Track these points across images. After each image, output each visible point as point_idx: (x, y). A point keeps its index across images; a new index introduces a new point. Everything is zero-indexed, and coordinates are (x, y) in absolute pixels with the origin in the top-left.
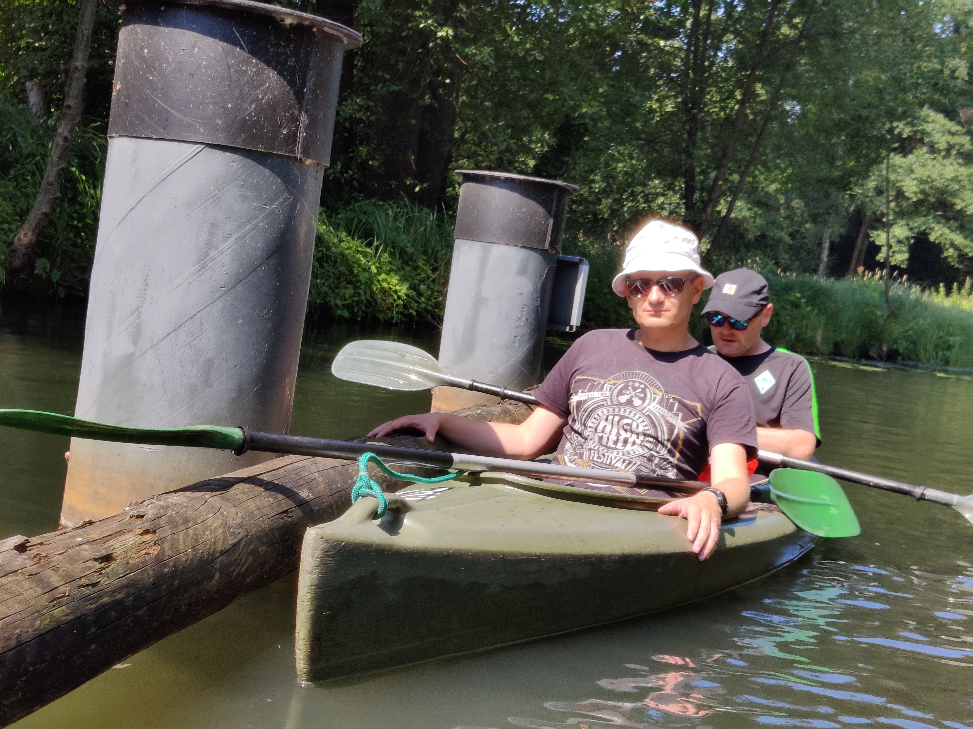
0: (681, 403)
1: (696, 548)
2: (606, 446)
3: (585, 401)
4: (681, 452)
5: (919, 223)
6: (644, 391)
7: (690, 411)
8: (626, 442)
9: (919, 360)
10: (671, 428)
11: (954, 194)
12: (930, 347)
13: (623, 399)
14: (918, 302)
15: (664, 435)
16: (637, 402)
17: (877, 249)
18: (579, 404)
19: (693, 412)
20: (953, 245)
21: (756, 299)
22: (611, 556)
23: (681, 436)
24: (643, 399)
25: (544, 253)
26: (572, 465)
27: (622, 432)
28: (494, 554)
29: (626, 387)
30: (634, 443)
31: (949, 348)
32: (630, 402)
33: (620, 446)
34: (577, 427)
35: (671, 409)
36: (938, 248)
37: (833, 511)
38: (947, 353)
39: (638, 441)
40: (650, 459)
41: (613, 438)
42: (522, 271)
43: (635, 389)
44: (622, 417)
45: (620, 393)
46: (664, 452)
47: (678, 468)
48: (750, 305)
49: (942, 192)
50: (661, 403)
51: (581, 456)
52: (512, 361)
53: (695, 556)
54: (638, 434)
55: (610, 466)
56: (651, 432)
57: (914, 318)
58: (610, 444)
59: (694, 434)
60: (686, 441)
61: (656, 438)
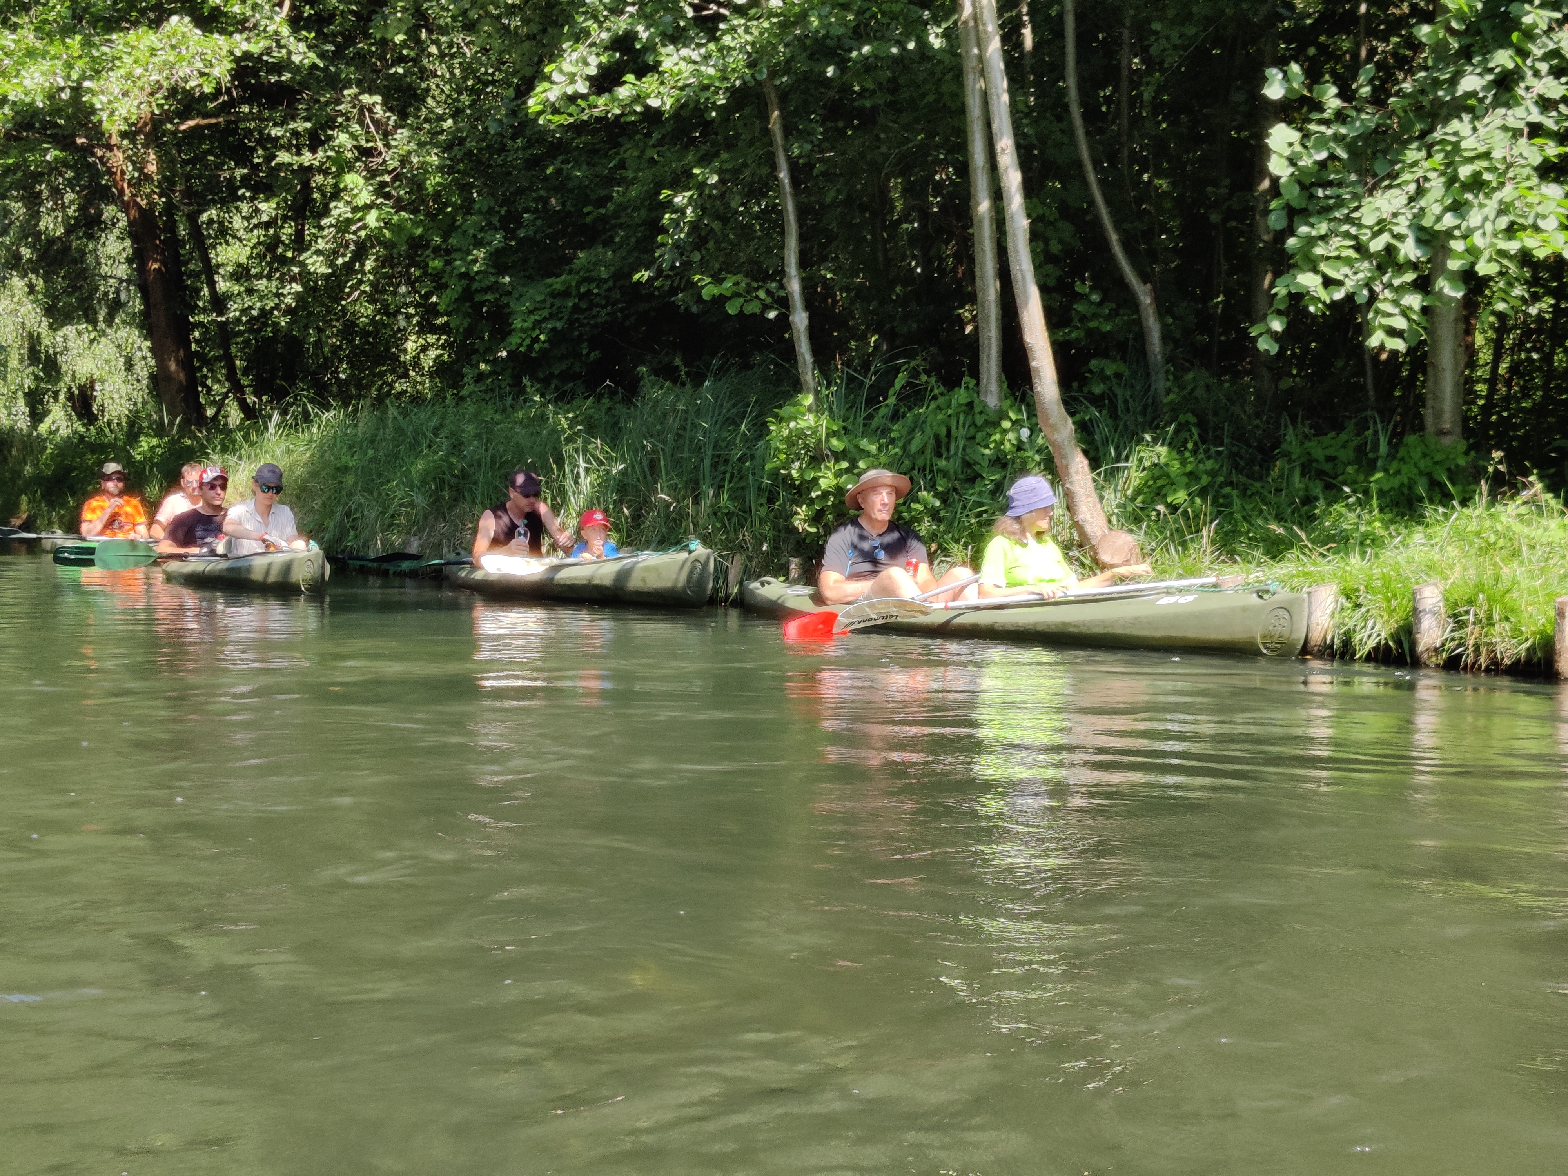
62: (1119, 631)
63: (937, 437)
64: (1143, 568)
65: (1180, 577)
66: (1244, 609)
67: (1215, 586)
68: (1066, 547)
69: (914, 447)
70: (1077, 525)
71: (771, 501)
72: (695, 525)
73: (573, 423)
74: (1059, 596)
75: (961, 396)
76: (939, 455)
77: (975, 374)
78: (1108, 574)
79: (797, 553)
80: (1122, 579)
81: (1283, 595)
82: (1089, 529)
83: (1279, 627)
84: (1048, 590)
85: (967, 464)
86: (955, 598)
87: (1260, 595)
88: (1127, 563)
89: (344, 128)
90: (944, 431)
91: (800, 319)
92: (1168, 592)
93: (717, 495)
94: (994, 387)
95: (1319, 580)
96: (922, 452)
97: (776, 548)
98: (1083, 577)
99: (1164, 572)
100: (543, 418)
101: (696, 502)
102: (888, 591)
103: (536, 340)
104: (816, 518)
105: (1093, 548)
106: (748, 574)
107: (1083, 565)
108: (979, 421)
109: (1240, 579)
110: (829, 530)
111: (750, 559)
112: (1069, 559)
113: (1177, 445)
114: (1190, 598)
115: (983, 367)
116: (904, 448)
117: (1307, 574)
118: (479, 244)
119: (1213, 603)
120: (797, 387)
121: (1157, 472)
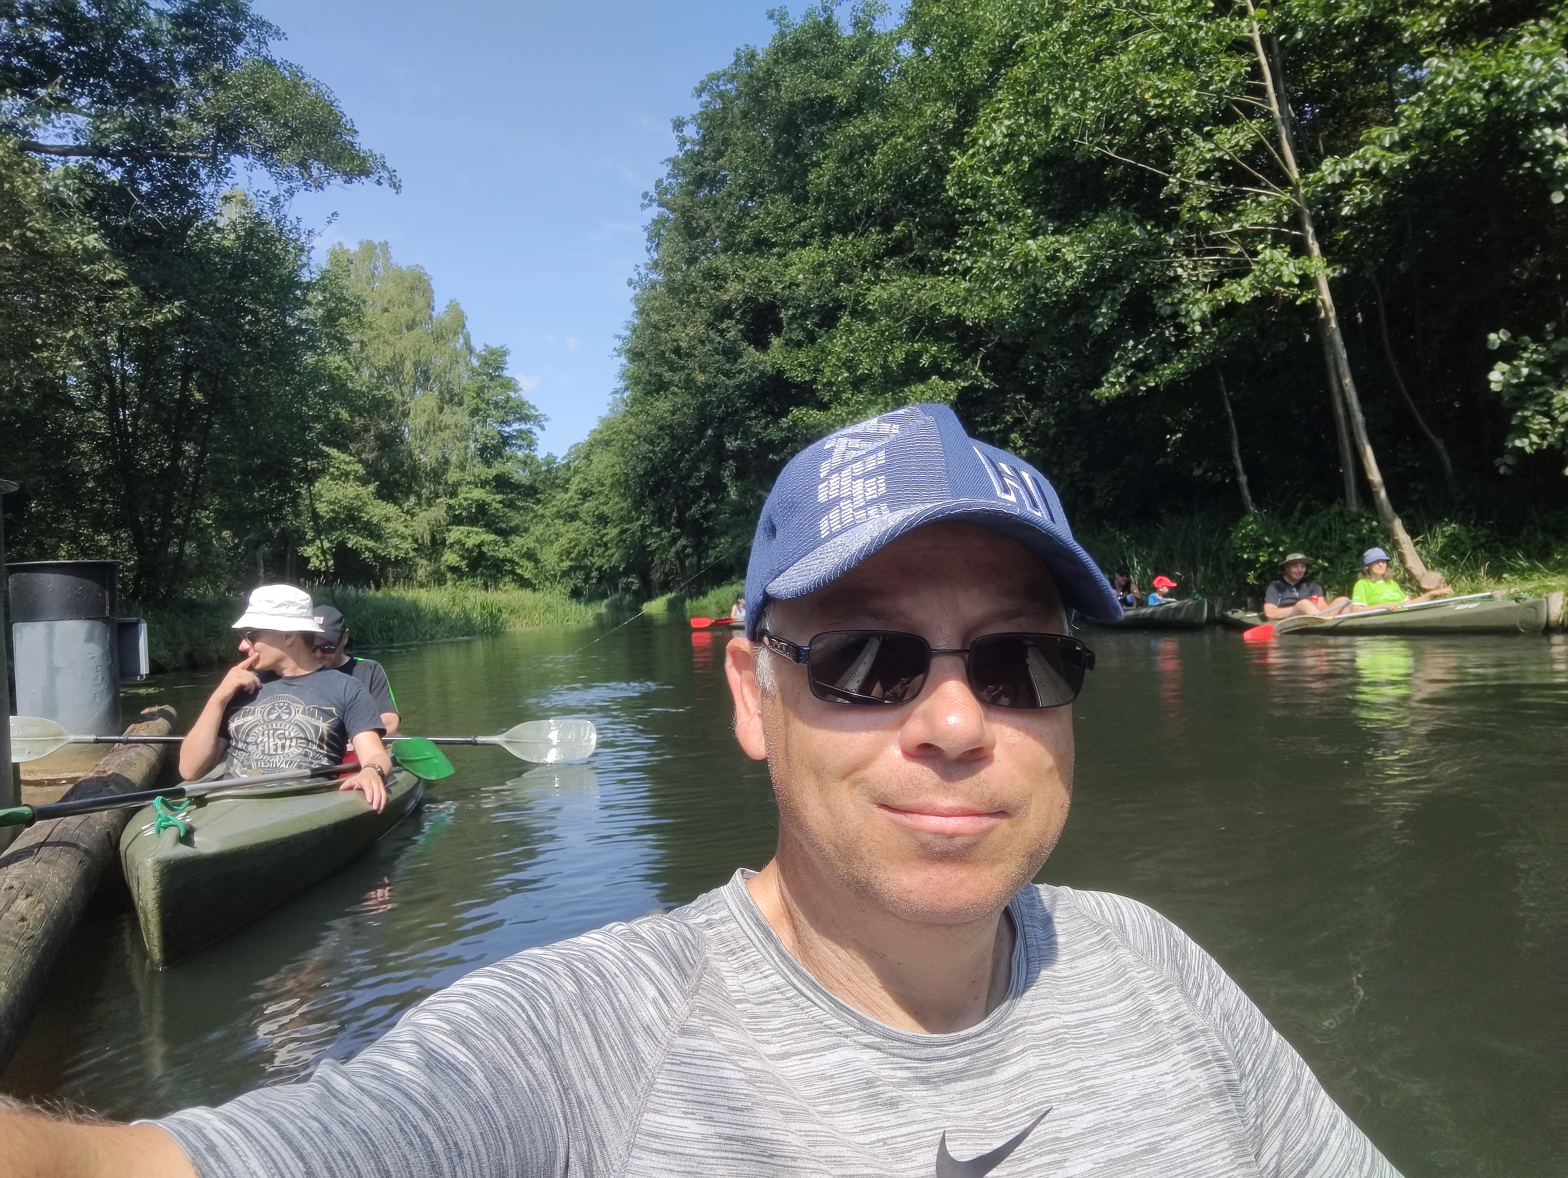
0: (319, 709)
1: (375, 807)
2: (269, 755)
3: (242, 725)
4: (328, 745)
5: (335, 535)
6: (288, 708)
7: (328, 714)
8: (283, 747)
9: (370, 643)
10: (317, 729)
11: (360, 510)
12: (376, 631)
13: (273, 717)
14: (358, 599)
15: (312, 735)
16: (285, 717)
17: (307, 560)
18: (237, 729)
19: (329, 714)
20: (367, 548)
21: (339, 626)
22: (329, 826)
23: (325, 732)
24: (290, 713)
25: (106, 620)
26: (245, 776)
27: (277, 740)
28: (261, 844)
29: (273, 708)
30: (290, 746)
31: (390, 629)
32: (279, 718)
33: (279, 751)
34: (240, 745)
35: (313, 716)
36: (355, 553)
37: (436, 761)
38: (390, 634)
39: (294, 744)
40: (306, 755)
41: (272, 747)
42: (89, 639)
43: (281, 708)
44: (275, 730)
45: (269, 713)
46: (315, 747)
47: (328, 756)
48: (335, 631)
49: (350, 509)
50: (304, 712)
51: (250, 767)
52: (96, 715)
53: (375, 812)
54: (291, 739)
55: (276, 769)
56: (302, 735)
57: (358, 611)
58: (272, 752)
59: (335, 730)
60: (330, 736)
61: (306, 739)
62: (1434, 624)
63: (1324, 531)
64: (1448, 590)
65: (1470, 593)
66: (1508, 608)
67: (1490, 597)
68: (1402, 583)
69: (1312, 535)
70: (1407, 570)
71: (1234, 570)
72: (1196, 585)
73: (1128, 540)
74: (1399, 608)
75: (1336, 508)
76: (1325, 539)
77: (1343, 496)
78: (1427, 595)
79: (1250, 595)
80: (1435, 597)
81: (1531, 599)
82: (1414, 571)
83: (1530, 616)
84: (1392, 606)
85: (1342, 542)
86: (1340, 612)
87: (1517, 600)
88: (1438, 588)
89: (1008, 413)
90: (1327, 527)
91: (1243, 479)
92: (1462, 602)
93: (1206, 569)
94: (1354, 502)
95: (1552, 589)
96: (1316, 538)
97: (1239, 594)
98: (1413, 597)
99: (1460, 591)
100: (1114, 538)
101: (1195, 574)
102: (1301, 612)
103: (1107, 501)
104: (1259, 577)
105: (1418, 581)
106: (1225, 608)
107: (1412, 590)
108: (1347, 520)
109: (1505, 592)
110: (1267, 583)
111: (1226, 599)
112: (1404, 589)
113: (1463, 522)
114: (1475, 605)
115: (1347, 493)
116: (1306, 537)
117: (1546, 587)
118: (1076, 458)
119: (1489, 606)
120: (1245, 512)
121: (1453, 538)
